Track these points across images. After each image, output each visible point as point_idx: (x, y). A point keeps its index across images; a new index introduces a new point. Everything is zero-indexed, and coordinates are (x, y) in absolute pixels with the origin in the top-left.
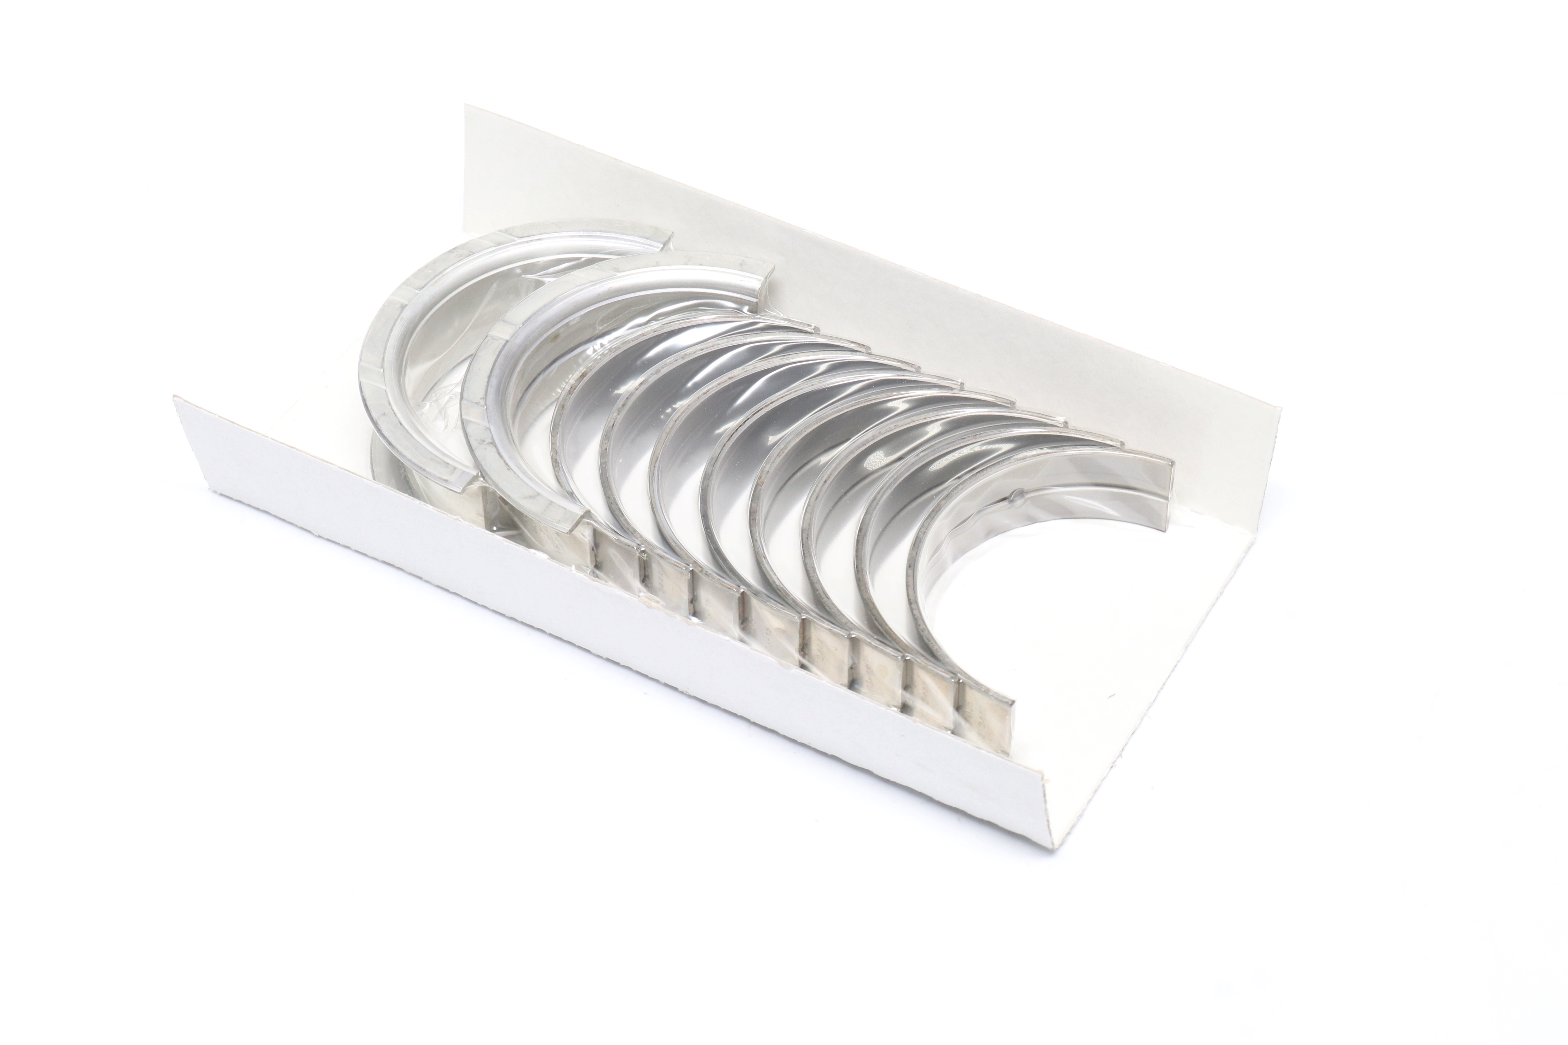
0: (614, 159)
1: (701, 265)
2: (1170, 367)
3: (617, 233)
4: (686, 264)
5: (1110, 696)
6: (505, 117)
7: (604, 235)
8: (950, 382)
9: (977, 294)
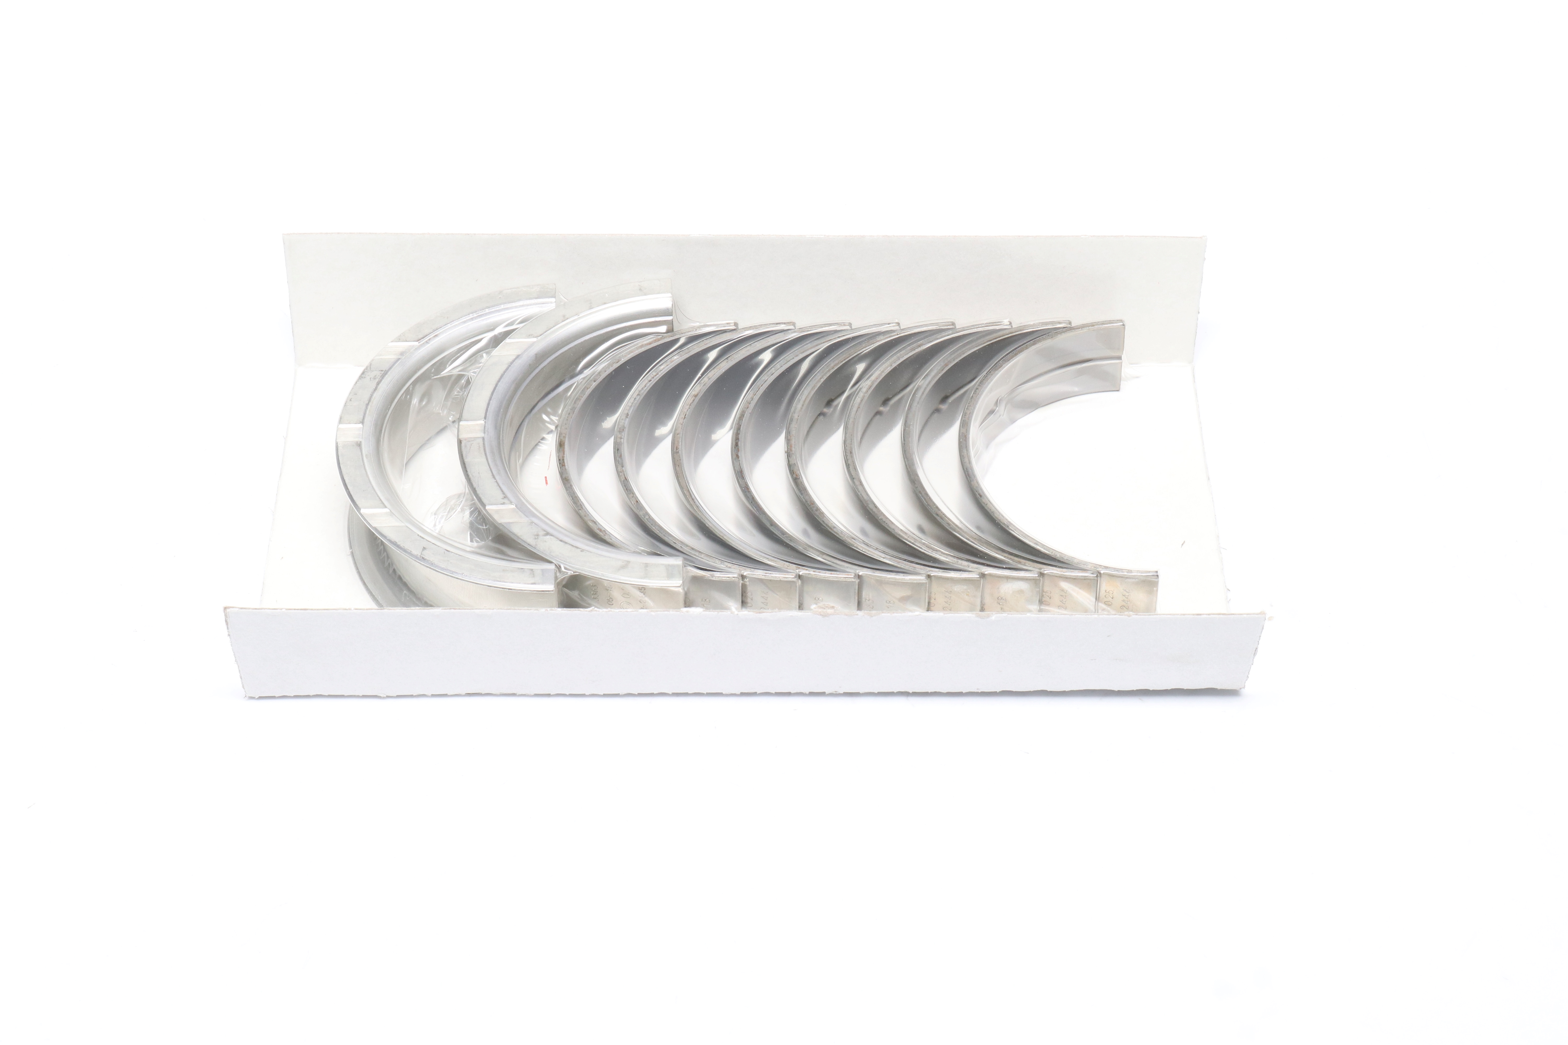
0: (466, 234)
1: (605, 303)
2: (1091, 236)
3: (505, 303)
4: (591, 308)
5: (1183, 544)
6: (332, 233)
7: (493, 310)
8: (888, 326)
9: (883, 236)
